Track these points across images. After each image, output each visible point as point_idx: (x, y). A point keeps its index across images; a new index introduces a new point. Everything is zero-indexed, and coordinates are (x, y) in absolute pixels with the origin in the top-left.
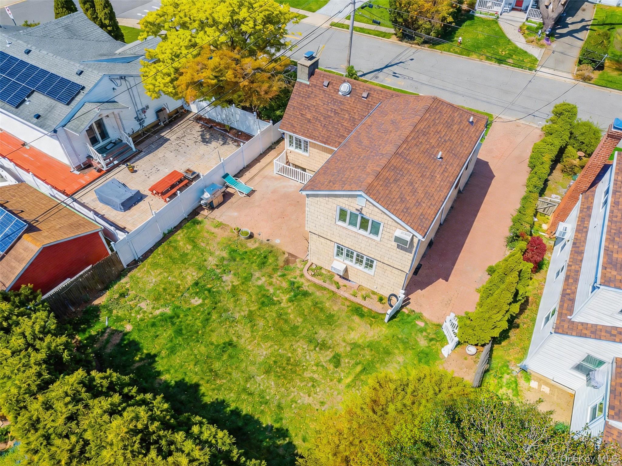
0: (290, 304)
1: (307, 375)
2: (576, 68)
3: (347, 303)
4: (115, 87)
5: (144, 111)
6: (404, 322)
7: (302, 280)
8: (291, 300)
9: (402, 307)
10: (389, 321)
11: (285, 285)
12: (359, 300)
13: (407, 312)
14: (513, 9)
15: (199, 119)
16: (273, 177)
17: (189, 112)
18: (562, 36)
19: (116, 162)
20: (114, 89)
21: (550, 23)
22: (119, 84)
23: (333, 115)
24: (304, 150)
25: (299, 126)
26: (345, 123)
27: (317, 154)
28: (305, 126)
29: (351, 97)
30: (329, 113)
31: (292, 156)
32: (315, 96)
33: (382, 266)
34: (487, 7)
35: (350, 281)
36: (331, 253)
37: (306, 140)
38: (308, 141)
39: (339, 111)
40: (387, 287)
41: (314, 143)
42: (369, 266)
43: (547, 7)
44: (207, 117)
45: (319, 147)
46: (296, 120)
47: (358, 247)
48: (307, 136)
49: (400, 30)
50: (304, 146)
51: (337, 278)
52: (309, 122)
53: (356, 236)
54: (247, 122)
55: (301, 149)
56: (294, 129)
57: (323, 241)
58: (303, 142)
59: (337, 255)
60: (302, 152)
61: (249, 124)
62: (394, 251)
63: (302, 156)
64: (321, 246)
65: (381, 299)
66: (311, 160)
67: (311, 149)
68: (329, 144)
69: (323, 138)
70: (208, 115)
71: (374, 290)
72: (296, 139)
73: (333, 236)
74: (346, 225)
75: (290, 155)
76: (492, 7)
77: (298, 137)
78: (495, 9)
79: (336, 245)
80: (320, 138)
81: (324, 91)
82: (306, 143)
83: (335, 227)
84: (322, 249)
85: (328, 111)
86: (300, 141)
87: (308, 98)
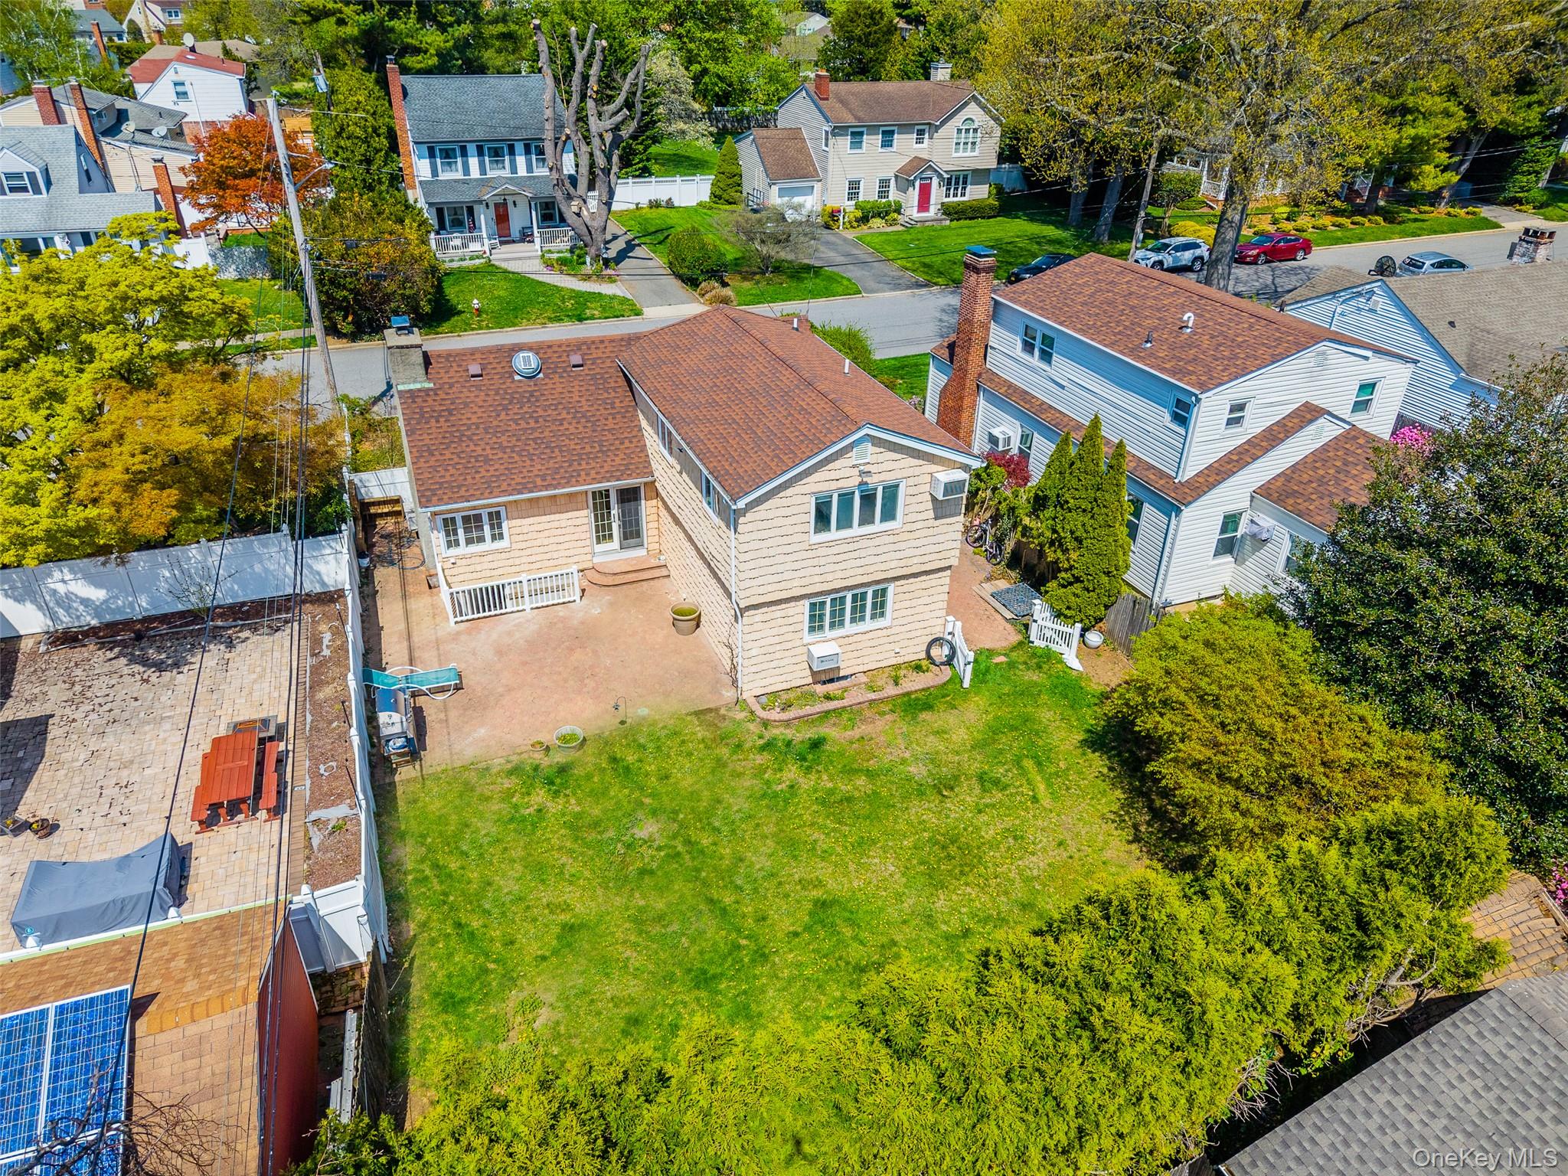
0: (813, 777)
2: (698, 295)
3: (885, 708)
6: (982, 674)
7: (777, 732)
8: (806, 770)
10: (970, 683)
11: (762, 759)
12: (892, 690)
14: (503, 243)
15: (61, 638)
16: (459, 633)
17: (11, 640)
18: (617, 262)
23: (532, 424)
24: (494, 538)
25: (470, 480)
26: (572, 430)
27: (532, 528)
28: (484, 473)
29: (546, 376)
30: (523, 424)
31: (461, 570)
32: (466, 405)
33: (905, 589)
34: (455, 248)
35: (845, 678)
36: (799, 635)
37: (499, 505)
38: (505, 504)
39: (541, 413)
40: (919, 633)
41: (530, 500)
42: (879, 608)
43: (578, 215)
44: (94, 622)
45: (536, 507)
46: (452, 471)
47: (860, 571)
48: (505, 492)
49: (345, 317)
50: (492, 527)
51: (820, 689)
52: (487, 460)
53: (851, 547)
54: (258, 568)
55: (481, 539)
56: (462, 492)
57: (779, 614)
58: (485, 518)
59: (812, 629)
60: (488, 545)
61: (266, 570)
62: (931, 531)
63: (490, 557)
64: (775, 631)
65: (918, 668)
66: (517, 553)
67: (514, 522)
68: (568, 484)
69: (544, 478)
70: (97, 615)
71: (894, 661)
72: (466, 520)
73: (804, 582)
74: (834, 534)
75: (455, 571)
76: (465, 246)
77: (474, 508)
78: (474, 247)
79: (807, 603)
80: (539, 481)
81: (478, 388)
82: (495, 518)
83: (810, 554)
84: (777, 639)
85: (516, 422)
86: (478, 518)
87: (451, 414)
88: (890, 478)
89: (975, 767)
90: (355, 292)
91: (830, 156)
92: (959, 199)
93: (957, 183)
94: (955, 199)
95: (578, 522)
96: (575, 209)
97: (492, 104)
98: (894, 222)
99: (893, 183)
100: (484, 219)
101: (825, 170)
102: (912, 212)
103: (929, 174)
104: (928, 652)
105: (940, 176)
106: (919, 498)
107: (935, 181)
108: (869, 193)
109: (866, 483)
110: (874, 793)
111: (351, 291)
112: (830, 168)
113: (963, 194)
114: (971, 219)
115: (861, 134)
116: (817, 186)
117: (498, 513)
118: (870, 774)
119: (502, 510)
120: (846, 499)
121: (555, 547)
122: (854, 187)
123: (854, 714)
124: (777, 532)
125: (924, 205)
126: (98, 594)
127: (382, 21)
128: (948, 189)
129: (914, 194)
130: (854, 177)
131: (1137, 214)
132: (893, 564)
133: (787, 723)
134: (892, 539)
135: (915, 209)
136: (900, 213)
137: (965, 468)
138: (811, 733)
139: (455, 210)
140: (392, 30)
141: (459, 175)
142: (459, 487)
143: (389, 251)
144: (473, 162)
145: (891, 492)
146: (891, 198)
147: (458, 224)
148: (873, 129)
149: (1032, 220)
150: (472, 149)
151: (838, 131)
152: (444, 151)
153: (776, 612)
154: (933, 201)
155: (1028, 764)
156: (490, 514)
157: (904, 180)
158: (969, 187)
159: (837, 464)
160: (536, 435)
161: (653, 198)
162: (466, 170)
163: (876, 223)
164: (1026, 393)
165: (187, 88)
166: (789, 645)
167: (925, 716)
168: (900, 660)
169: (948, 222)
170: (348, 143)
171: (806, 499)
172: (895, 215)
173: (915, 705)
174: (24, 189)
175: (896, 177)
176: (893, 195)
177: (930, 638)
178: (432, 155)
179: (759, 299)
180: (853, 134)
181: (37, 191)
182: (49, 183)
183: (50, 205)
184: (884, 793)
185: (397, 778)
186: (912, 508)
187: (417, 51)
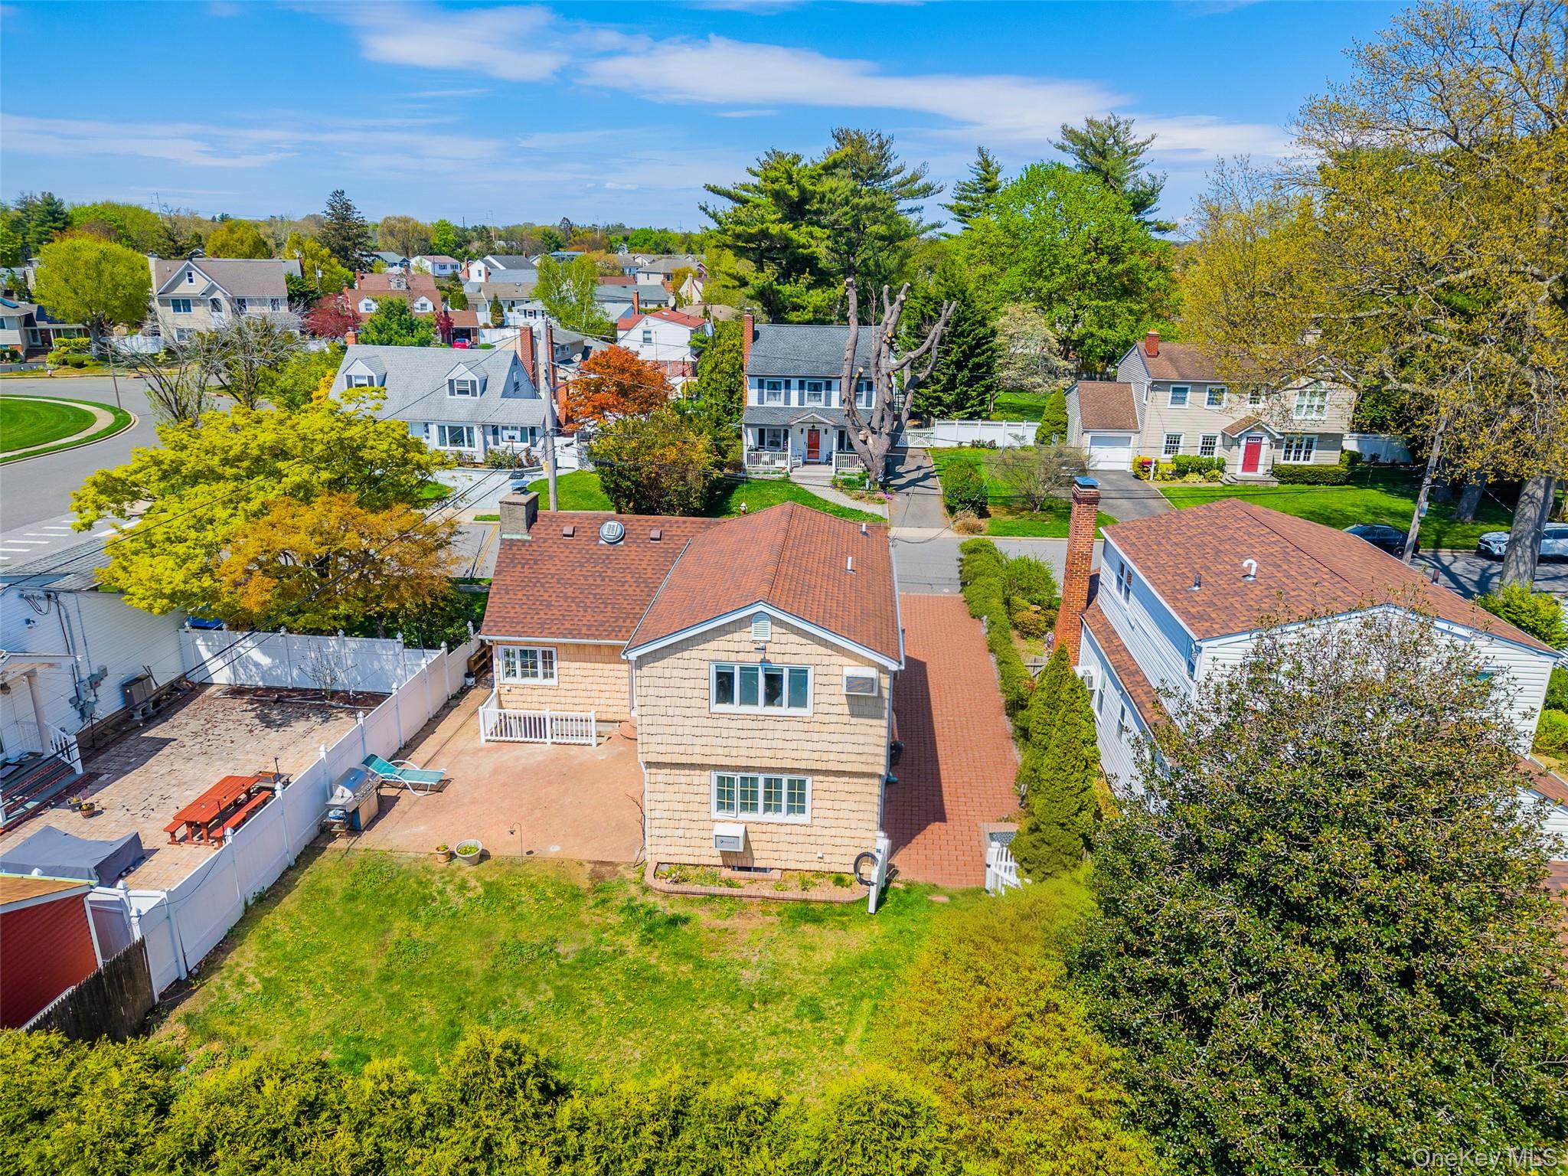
0: (645, 950)
1: (763, 1058)
2: (951, 521)
3: (774, 908)
4: (33, 616)
5: (95, 681)
6: (904, 905)
7: (650, 900)
8: (645, 941)
9: (888, 881)
10: (877, 909)
11: (615, 919)
12: (796, 893)
13: (901, 886)
14: (805, 463)
15: (237, 692)
16: (482, 749)
17: (205, 685)
18: (900, 488)
19: (30, 805)
20: (28, 621)
21: (879, 466)
22: (45, 610)
23: (599, 582)
24: (545, 676)
25: (528, 619)
26: (630, 592)
27: (578, 672)
28: (542, 615)
29: (626, 544)
30: (591, 581)
31: (514, 698)
32: (551, 558)
33: (825, 786)
34: (766, 463)
35: (757, 869)
36: (705, 808)
37: (550, 645)
38: (556, 645)
39: (609, 573)
40: (846, 841)
41: (578, 645)
42: (797, 801)
43: (865, 442)
44: (261, 684)
45: (580, 653)
46: (518, 609)
47: (768, 753)
48: (553, 634)
49: (628, 503)
50: (545, 667)
51: (727, 873)
52: (549, 605)
53: (760, 725)
54: (376, 665)
55: (535, 675)
56: (518, 628)
57: (683, 779)
58: (539, 656)
59: (721, 806)
60: (539, 681)
61: (382, 668)
62: (847, 729)
63: (540, 692)
64: (679, 797)
65: (839, 881)
66: (563, 693)
67: (563, 664)
68: (608, 637)
69: (589, 628)
70: (263, 678)
71: (817, 867)
72: (524, 653)
73: (707, 750)
74: (735, 708)
75: (509, 698)
76: (773, 462)
77: (529, 644)
78: (780, 464)
79: (714, 775)
80: (584, 631)
81: (566, 546)
82: (548, 656)
83: (709, 722)
84: (681, 806)
85: (586, 578)
86: (533, 653)
87: (536, 563)
88: (798, 662)
89: (807, 991)
90: (637, 484)
91: (1148, 409)
92: (1301, 462)
93: (1299, 446)
94: (1296, 463)
95: (620, 674)
96: (862, 437)
97: (825, 348)
98: (1214, 478)
99: (1219, 441)
100: (797, 441)
101: (1142, 422)
102: (1236, 468)
103: (1258, 433)
104: (856, 869)
105: (1271, 436)
106: (831, 689)
107: (1266, 440)
108: (1191, 449)
109: (769, 662)
110: (689, 982)
111: (633, 482)
112: (1146, 421)
113: (1307, 458)
114: (1309, 483)
115: (1185, 390)
116: (1134, 438)
117: (551, 653)
118: (700, 966)
119: (554, 650)
120: (749, 674)
121: (597, 694)
122: (1173, 442)
123: (738, 903)
124: (676, 692)
125: (1250, 463)
126: (265, 661)
127: (771, 284)
128: (1288, 452)
129: (1239, 454)
130: (1174, 431)
131: (1421, 481)
132: (806, 755)
133: (668, 894)
134: (801, 726)
135: (1240, 468)
136: (1223, 471)
137: (883, 669)
138: (680, 910)
139: (775, 433)
140: (779, 292)
141: (781, 404)
142: (518, 623)
143: (672, 454)
144: (794, 394)
145: (799, 678)
146: (1216, 455)
147: (775, 444)
148: (1199, 387)
149: (1389, 491)
150: (795, 383)
151: (1157, 386)
152: (772, 384)
153: (681, 776)
154: (1262, 461)
155: (866, 1005)
156: (544, 653)
157: (1230, 441)
158: (1314, 452)
159: (736, 636)
160: (598, 591)
161: (976, 438)
162: (787, 401)
163: (1193, 478)
164: (1114, 632)
165: (652, 336)
166: (695, 816)
167: (809, 928)
168: (825, 868)
169: (1276, 485)
170: (719, 376)
171: (705, 665)
172: (1216, 472)
173: (807, 914)
174: (467, 392)
175: (1223, 435)
176: (1218, 453)
177: (859, 852)
178: (761, 385)
179: (1008, 532)
180: (1175, 390)
181: (474, 394)
182: (484, 389)
183: (479, 405)
184: (697, 985)
185: (329, 846)
186: (823, 698)
187: (796, 308)
